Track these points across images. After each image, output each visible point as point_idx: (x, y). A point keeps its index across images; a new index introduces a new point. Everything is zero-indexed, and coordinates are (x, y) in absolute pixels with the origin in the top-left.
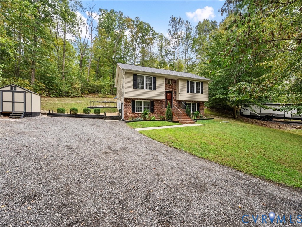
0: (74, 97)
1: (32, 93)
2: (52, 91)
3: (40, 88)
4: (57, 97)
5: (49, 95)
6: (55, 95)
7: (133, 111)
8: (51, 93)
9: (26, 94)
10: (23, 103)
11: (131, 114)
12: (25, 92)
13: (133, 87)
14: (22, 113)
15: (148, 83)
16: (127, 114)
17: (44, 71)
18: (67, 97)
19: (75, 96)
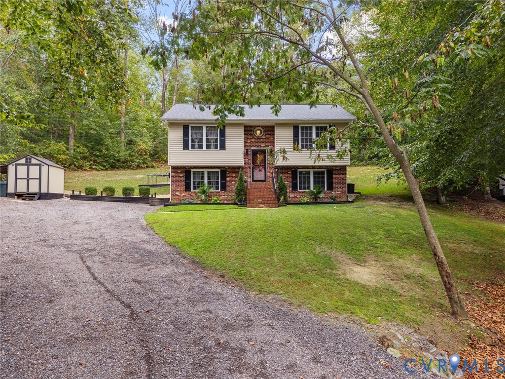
0: (136, 169)
1: (49, 166)
2: (100, 160)
3: (81, 155)
4: (107, 170)
5: (94, 167)
6: (104, 166)
7: (187, 188)
8: (98, 163)
9: (42, 167)
10: (38, 180)
11: (183, 194)
12: (41, 164)
13: (184, 147)
14: (36, 194)
15: (211, 139)
16: (177, 193)
17: (87, 125)
18: (125, 168)
19: (138, 167)
